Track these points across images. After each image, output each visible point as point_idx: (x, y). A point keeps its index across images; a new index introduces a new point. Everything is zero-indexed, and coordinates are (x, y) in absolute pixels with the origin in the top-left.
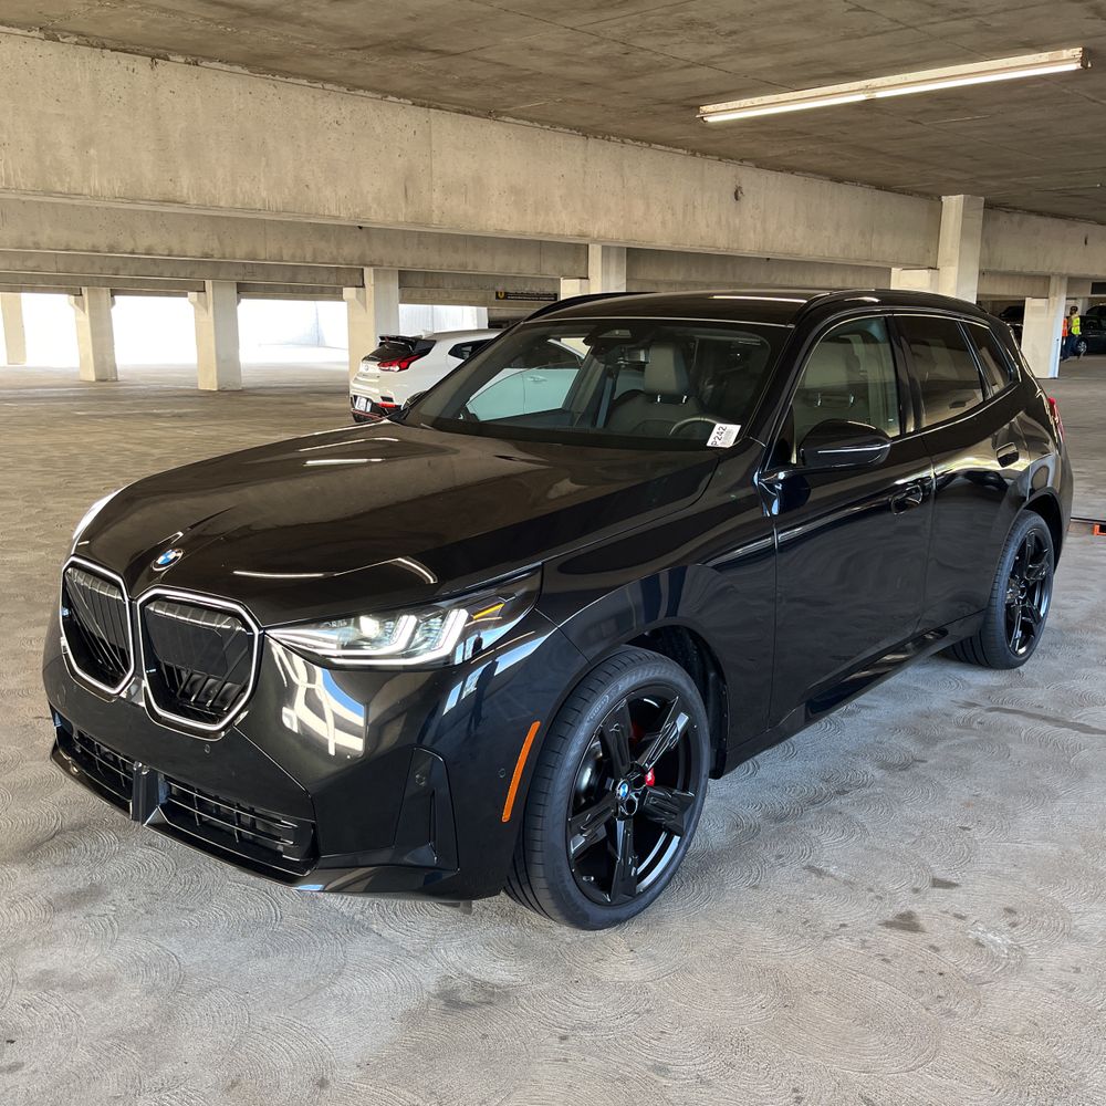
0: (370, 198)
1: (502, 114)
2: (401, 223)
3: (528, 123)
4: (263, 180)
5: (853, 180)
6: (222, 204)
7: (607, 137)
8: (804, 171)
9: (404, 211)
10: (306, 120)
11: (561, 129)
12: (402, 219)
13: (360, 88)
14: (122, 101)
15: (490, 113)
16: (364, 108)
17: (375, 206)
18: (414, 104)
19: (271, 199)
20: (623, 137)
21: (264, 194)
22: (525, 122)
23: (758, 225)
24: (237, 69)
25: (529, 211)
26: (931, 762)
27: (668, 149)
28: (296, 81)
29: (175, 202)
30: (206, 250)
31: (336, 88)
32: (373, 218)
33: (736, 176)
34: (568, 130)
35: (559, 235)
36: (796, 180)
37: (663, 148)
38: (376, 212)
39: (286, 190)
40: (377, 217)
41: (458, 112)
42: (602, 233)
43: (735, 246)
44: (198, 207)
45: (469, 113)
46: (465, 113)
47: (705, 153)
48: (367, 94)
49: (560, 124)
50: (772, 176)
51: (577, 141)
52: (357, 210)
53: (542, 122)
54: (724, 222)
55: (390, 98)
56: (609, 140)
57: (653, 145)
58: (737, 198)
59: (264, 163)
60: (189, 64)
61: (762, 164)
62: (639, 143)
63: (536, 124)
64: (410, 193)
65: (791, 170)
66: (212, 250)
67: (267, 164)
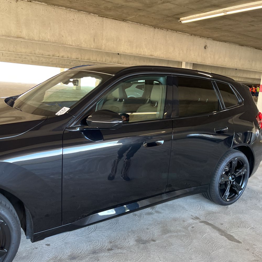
0: (82, 41)
1: (127, 20)
2: (92, 48)
3: (136, 23)
4: (49, 33)
5: (247, 46)
6: (36, 39)
7: (162, 29)
8: (230, 42)
9: (93, 45)
10: (63, 18)
11: (147, 26)
12: (92, 47)
13: (82, 11)
14: (7, 10)
15: (124, 20)
16: (83, 16)
17: (84, 43)
18: (99, 16)
19: (51, 39)
20: (167, 29)
21: (49, 37)
22: (135, 23)
23: (212, 57)
24: (43, 3)
25: (134, 47)
26: (157, 242)
27: (183, 33)
28: (61, 8)
29: (21, 38)
30: (77, 57)
31: (74, 10)
32: (83, 46)
33: (205, 42)
34: (149, 26)
35: (144, 55)
36: (227, 45)
37: (181, 33)
38: (84, 44)
39: (56, 37)
40: (84, 45)
41: (113, 19)
42: (158, 55)
43: (204, 62)
44: (28, 39)
45: (117, 20)
46: (115, 19)
47: (195, 35)
48: (84, 12)
49: (146, 24)
50: (218, 43)
51: (152, 29)
52: (78, 44)
53: (140, 23)
54: (200, 54)
55: (91, 14)
56: (162, 30)
57: (178, 32)
58: (205, 48)
59: (49, 29)
60: (29, 1)
61: (215, 39)
62: (173, 31)
63: (139, 24)
64: (96, 40)
65: (225, 41)
66: (79, 57)
67: (50, 30)
